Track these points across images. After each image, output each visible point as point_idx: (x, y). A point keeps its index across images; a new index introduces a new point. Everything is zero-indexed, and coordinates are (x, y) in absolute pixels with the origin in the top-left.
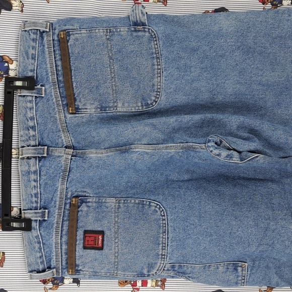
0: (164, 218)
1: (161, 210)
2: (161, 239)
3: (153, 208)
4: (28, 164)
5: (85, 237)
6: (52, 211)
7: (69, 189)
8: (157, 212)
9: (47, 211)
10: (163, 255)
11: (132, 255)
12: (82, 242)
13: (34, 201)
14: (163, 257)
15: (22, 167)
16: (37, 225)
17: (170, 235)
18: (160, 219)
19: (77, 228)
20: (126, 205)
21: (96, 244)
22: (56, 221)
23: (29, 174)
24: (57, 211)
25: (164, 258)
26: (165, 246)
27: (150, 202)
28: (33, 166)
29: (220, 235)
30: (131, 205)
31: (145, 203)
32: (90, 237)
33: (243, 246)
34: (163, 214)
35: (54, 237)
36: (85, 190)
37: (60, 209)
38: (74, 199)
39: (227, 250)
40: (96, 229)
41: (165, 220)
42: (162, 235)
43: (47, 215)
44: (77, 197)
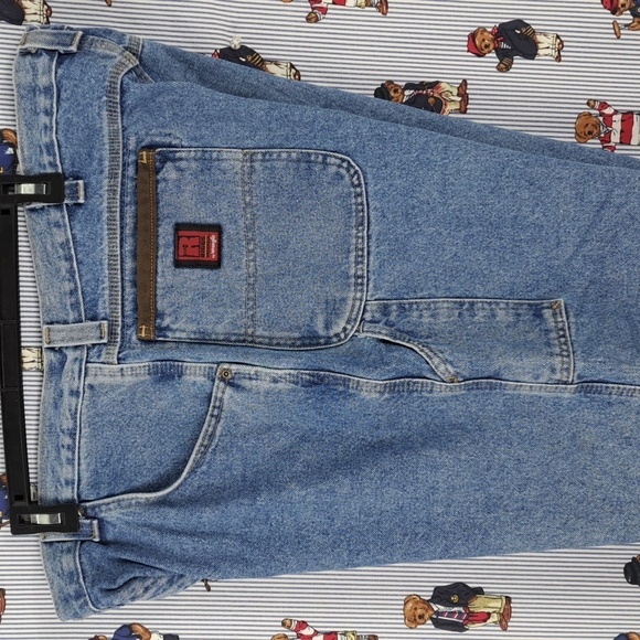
0: (358, 190)
1: (352, 171)
2: (354, 241)
3: (334, 169)
4: (33, 68)
5: (177, 239)
6: (94, 182)
7: (129, 130)
8: (342, 177)
9: (81, 182)
10: (359, 277)
11: (288, 279)
12: (172, 249)
13: (46, 162)
14: (360, 281)
15: (20, 74)
16: (63, 217)
17: (375, 228)
18: (350, 194)
19: (158, 219)
20: (268, 164)
21: (203, 256)
22: (105, 204)
23: (35, 95)
24: (106, 181)
25: (362, 284)
26: (362, 256)
27: (325, 156)
28: (44, 73)
29: (491, 223)
30: (279, 165)
31: (313, 158)
32: (189, 237)
33: (545, 247)
34: (356, 182)
35: (106, 242)
36: (168, 131)
37: (113, 176)
38: (144, 153)
39: (507, 258)
40: (203, 221)
41: (360, 195)
42: (354, 231)
43: (82, 193)
44: (151, 147)
